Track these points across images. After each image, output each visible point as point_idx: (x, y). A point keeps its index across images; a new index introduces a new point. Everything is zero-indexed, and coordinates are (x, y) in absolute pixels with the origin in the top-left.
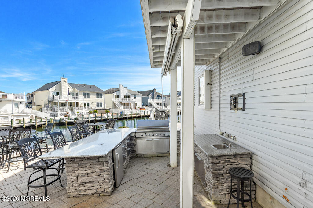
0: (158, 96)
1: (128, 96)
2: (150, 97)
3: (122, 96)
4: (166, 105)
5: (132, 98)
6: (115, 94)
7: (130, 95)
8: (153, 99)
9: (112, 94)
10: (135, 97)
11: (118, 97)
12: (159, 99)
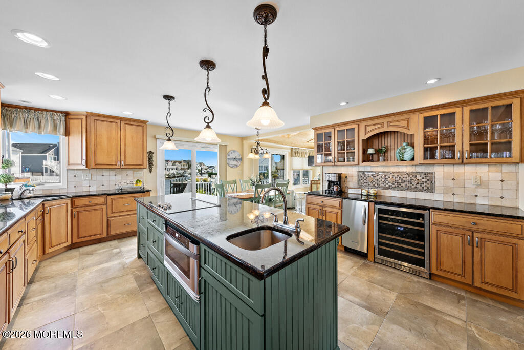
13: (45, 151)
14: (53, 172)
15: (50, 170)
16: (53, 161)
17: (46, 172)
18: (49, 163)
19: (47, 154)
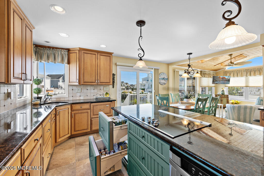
13: (59, 78)
14: (62, 87)
15: (61, 86)
16: (62, 82)
17: (59, 87)
18: (60, 83)
19: (60, 79)
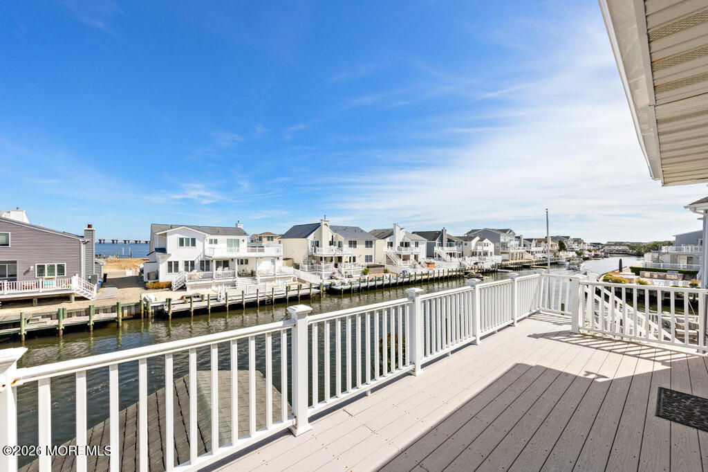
0: (449, 240)
1: (406, 243)
2: (437, 242)
3: (397, 244)
4: (463, 256)
5: (413, 246)
6: (388, 240)
7: (409, 241)
8: (442, 246)
9: (383, 240)
10: (417, 244)
11: (391, 244)
12: (450, 246)
